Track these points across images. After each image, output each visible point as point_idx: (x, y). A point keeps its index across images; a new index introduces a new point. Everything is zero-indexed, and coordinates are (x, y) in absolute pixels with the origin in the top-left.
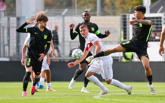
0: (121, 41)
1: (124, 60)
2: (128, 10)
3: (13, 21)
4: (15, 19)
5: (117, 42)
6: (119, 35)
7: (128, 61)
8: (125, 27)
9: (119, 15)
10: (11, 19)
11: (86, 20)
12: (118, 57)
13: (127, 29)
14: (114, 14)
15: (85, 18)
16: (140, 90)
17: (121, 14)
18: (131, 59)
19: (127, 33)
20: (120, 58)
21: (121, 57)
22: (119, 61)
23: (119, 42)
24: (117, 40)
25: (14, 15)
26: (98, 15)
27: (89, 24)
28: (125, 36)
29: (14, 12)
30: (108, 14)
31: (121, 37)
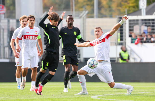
0: (117, 42)
1: (121, 61)
2: (125, 12)
3: (13, 23)
4: (15, 21)
5: (114, 44)
6: (116, 36)
7: (125, 62)
8: (121, 29)
9: (115, 17)
10: (11, 21)
11: (70, 23)
12: (115, 58)
13: (124, 31)
14: (111, 17)
15: (69, 21)
16: (136, 90)
17: (118, 16)
18: (127, 60)
19: (124, 34)
20: (116, 59)
21: (118, 58)
22: (116, 62)
23: (115, 43)
24: (114, 41)
25: (14, 17)
26: (95, 17)
27: (72, 28)
28: (122, 38)
29: (14, 15)
30: (105, 16)
31: (118, 38)
